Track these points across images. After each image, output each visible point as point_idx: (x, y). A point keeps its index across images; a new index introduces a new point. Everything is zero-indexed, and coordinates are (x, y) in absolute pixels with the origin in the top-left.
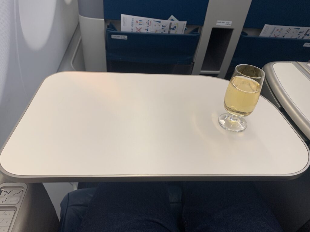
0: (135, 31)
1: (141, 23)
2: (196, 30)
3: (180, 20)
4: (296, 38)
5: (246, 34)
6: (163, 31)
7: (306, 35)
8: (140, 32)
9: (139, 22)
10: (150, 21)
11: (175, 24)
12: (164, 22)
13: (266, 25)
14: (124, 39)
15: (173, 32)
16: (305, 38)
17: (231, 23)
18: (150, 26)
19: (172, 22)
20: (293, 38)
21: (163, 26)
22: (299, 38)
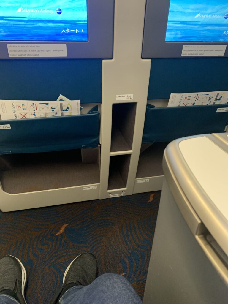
0: (19, 118)
1: (25, 107)
2: (96, 109)
3: (71, 99)
4: (208, 104)
5: (153, 107)
6: (55, 114)
7: (216, 99)
8: (27, 118)
9: (21, 106)
10: (35, 104)
11: (67, 104)
12: (52, 103)
13: (172, 94)
14: (7, 128)
15: (66, 114)
16: (216, 103)
17: (132, 96)
18: (36, 109)
19: (61, 102)
20: (204, 104)
21: (52, 108)
22: (210, 104)
